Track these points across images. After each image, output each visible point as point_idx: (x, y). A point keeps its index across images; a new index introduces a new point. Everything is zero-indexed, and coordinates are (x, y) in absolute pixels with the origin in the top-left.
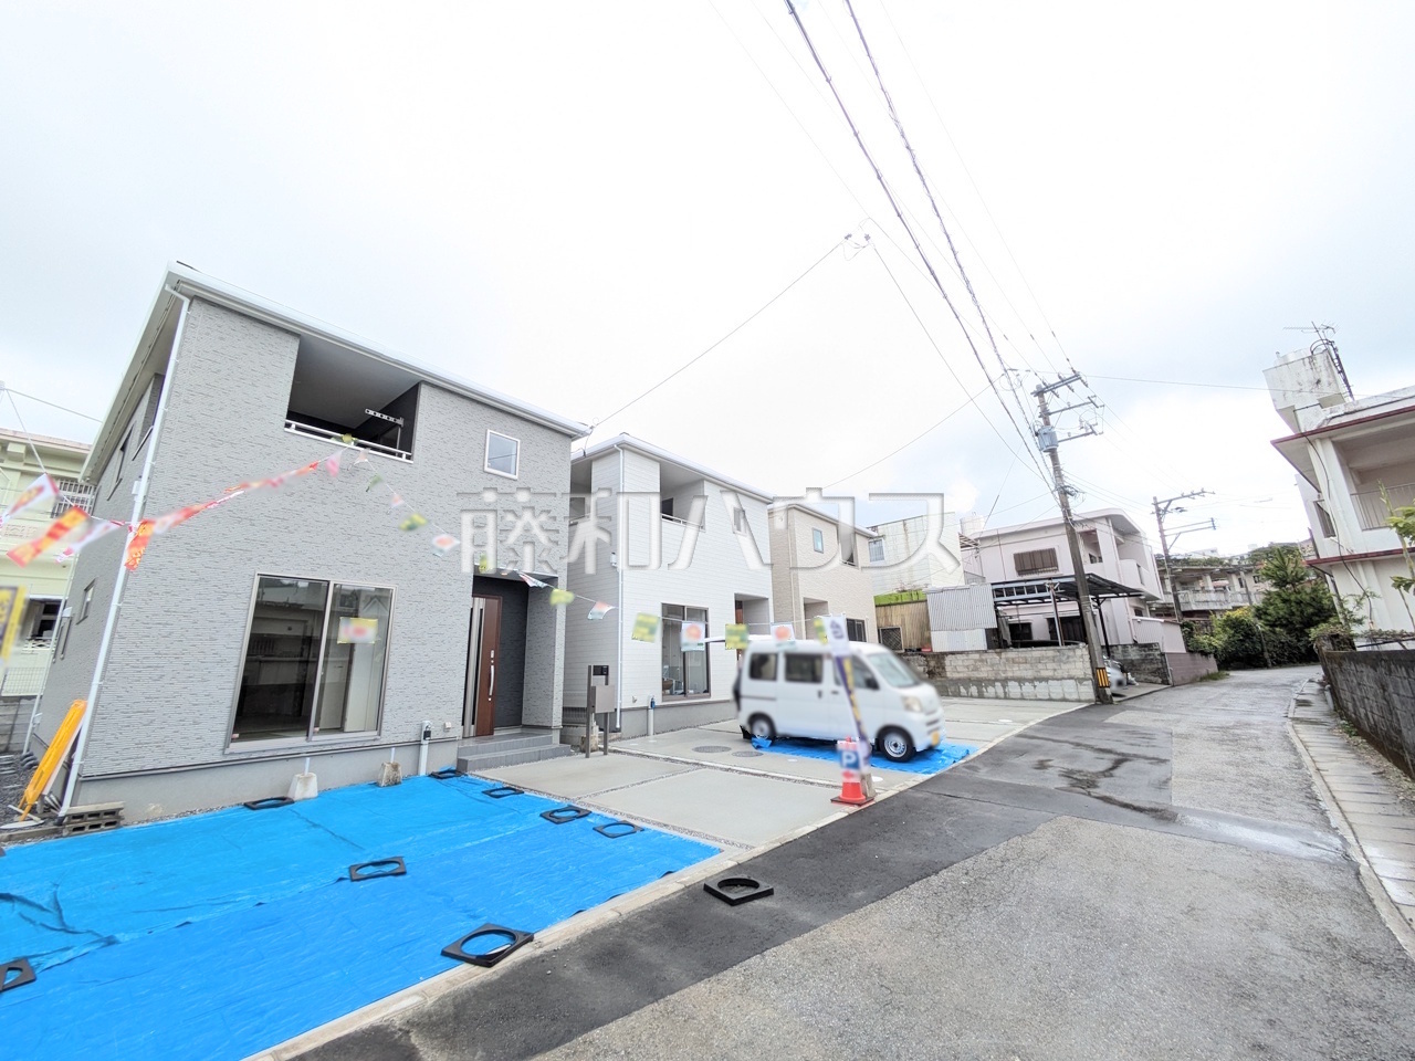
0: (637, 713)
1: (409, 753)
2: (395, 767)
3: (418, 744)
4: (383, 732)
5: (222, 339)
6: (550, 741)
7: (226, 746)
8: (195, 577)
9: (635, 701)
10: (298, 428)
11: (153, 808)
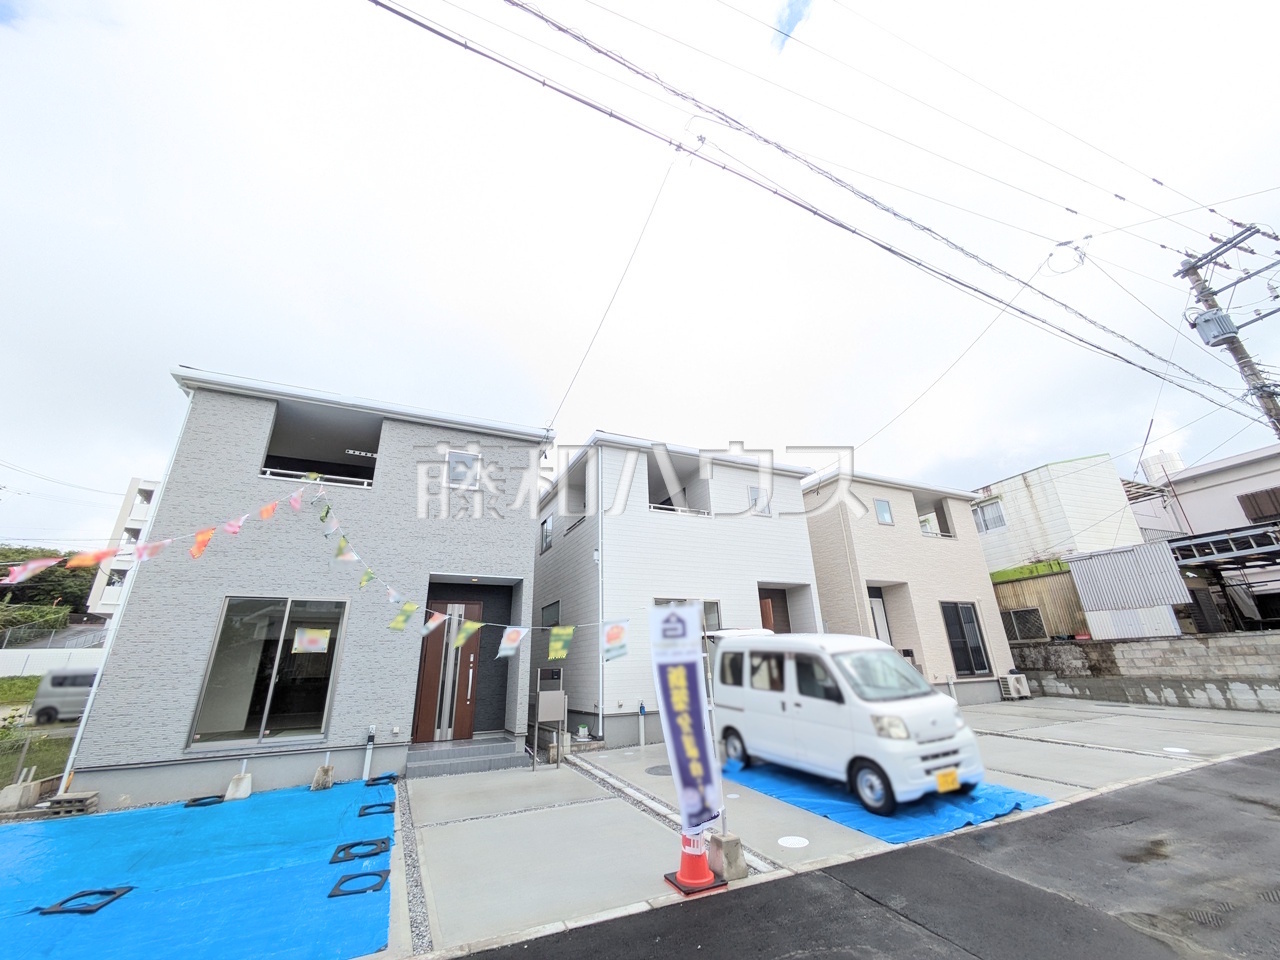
0: (625, 721)
1: (353, 756)
2: (326, 772)
3: (363, 748)
4: (330, 736)
5: (215, 415)
6: (513, 749)
7: (187, 746)
8: (176, 602)
9: (621, 706)
10: (272, 474)
11: (124, 799)
